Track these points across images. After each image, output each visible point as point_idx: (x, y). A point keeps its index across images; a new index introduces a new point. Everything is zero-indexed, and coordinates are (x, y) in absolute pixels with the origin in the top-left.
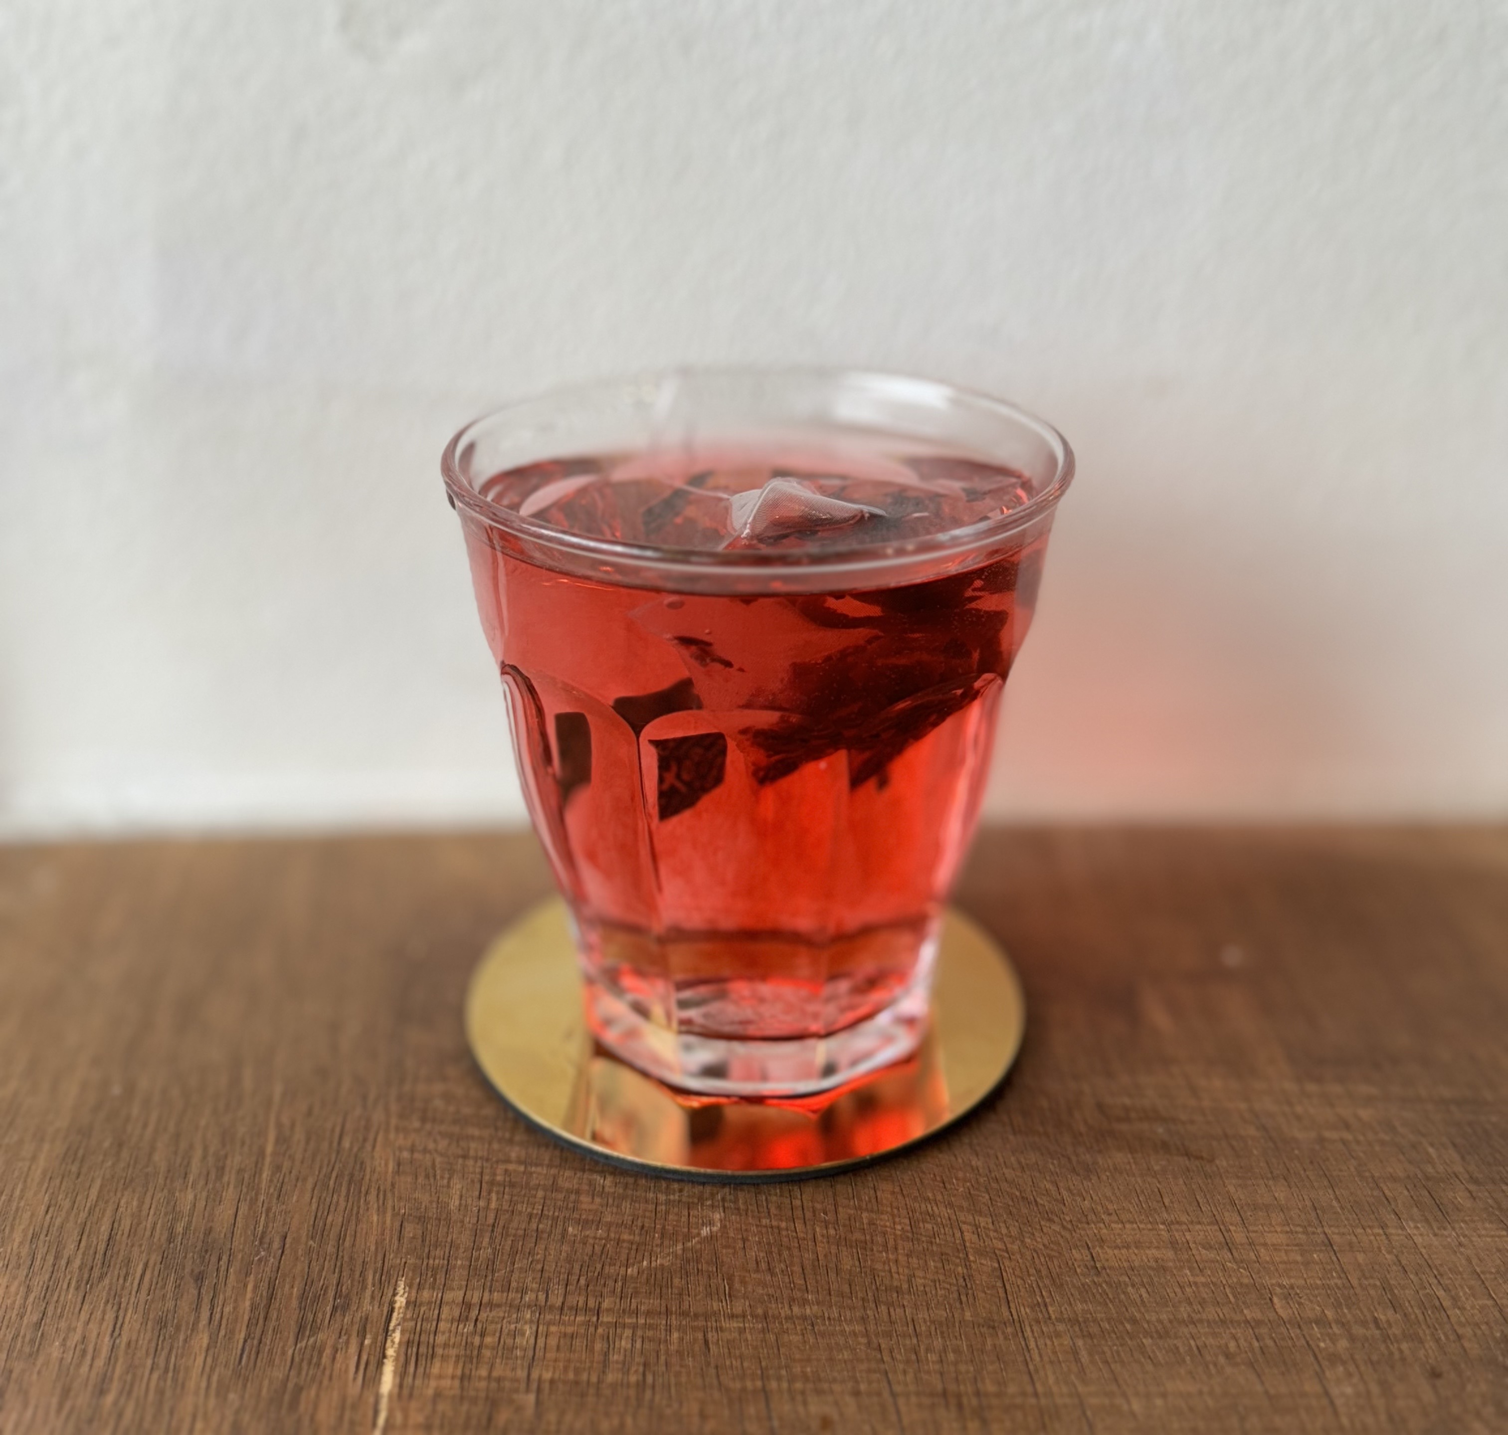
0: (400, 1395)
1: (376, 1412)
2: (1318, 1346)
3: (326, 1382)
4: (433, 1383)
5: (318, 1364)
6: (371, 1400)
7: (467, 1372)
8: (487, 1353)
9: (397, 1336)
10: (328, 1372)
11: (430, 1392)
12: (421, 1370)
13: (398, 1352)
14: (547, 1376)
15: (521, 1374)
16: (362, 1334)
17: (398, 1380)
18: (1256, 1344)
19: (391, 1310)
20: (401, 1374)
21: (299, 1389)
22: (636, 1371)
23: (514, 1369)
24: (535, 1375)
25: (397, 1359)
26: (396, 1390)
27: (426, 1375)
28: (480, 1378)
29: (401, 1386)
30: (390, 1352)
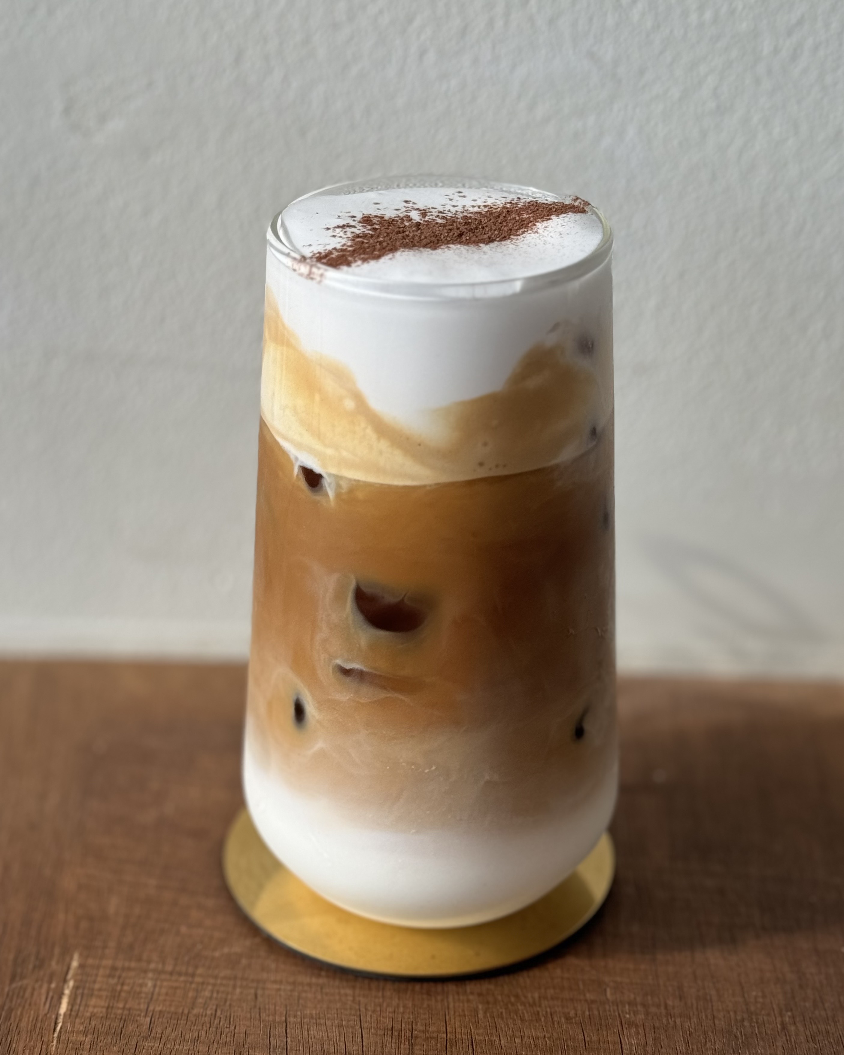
0: (70, 1015)
1: (56, 1024)
2: (625, 1017)
3: (27, 1007)
4: (91, 1009)
5: (23, 997)
6: (54, 1017)
7: (111, 1005)
8: (123, 995)
9: (71, 984)
10: (28, 1002)
11: (88, 1014)
12: (83, 1003)
13: (71, 992)
14: (158, 1009)
15: (143, 1007)
16: (50, 982)
17: (70, 1007)
18: (587, 1013)
19: (68, 968)
20: (72, 1004)
21: (11, 1010)
22: (211, 1009)
23: (139, 1004)
24: (151, 1008)
25: (70, 997)
26: (69, 1012)
27: (87, 1006)
28: (118, 1008)
29: (71, 1010)
30: (67, 992)
